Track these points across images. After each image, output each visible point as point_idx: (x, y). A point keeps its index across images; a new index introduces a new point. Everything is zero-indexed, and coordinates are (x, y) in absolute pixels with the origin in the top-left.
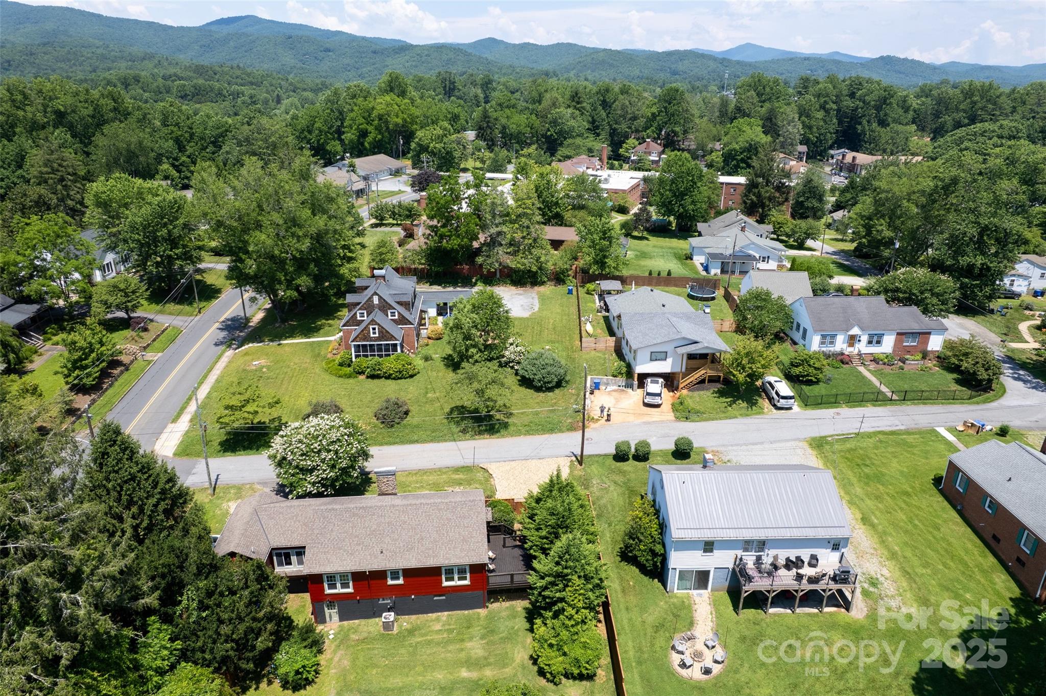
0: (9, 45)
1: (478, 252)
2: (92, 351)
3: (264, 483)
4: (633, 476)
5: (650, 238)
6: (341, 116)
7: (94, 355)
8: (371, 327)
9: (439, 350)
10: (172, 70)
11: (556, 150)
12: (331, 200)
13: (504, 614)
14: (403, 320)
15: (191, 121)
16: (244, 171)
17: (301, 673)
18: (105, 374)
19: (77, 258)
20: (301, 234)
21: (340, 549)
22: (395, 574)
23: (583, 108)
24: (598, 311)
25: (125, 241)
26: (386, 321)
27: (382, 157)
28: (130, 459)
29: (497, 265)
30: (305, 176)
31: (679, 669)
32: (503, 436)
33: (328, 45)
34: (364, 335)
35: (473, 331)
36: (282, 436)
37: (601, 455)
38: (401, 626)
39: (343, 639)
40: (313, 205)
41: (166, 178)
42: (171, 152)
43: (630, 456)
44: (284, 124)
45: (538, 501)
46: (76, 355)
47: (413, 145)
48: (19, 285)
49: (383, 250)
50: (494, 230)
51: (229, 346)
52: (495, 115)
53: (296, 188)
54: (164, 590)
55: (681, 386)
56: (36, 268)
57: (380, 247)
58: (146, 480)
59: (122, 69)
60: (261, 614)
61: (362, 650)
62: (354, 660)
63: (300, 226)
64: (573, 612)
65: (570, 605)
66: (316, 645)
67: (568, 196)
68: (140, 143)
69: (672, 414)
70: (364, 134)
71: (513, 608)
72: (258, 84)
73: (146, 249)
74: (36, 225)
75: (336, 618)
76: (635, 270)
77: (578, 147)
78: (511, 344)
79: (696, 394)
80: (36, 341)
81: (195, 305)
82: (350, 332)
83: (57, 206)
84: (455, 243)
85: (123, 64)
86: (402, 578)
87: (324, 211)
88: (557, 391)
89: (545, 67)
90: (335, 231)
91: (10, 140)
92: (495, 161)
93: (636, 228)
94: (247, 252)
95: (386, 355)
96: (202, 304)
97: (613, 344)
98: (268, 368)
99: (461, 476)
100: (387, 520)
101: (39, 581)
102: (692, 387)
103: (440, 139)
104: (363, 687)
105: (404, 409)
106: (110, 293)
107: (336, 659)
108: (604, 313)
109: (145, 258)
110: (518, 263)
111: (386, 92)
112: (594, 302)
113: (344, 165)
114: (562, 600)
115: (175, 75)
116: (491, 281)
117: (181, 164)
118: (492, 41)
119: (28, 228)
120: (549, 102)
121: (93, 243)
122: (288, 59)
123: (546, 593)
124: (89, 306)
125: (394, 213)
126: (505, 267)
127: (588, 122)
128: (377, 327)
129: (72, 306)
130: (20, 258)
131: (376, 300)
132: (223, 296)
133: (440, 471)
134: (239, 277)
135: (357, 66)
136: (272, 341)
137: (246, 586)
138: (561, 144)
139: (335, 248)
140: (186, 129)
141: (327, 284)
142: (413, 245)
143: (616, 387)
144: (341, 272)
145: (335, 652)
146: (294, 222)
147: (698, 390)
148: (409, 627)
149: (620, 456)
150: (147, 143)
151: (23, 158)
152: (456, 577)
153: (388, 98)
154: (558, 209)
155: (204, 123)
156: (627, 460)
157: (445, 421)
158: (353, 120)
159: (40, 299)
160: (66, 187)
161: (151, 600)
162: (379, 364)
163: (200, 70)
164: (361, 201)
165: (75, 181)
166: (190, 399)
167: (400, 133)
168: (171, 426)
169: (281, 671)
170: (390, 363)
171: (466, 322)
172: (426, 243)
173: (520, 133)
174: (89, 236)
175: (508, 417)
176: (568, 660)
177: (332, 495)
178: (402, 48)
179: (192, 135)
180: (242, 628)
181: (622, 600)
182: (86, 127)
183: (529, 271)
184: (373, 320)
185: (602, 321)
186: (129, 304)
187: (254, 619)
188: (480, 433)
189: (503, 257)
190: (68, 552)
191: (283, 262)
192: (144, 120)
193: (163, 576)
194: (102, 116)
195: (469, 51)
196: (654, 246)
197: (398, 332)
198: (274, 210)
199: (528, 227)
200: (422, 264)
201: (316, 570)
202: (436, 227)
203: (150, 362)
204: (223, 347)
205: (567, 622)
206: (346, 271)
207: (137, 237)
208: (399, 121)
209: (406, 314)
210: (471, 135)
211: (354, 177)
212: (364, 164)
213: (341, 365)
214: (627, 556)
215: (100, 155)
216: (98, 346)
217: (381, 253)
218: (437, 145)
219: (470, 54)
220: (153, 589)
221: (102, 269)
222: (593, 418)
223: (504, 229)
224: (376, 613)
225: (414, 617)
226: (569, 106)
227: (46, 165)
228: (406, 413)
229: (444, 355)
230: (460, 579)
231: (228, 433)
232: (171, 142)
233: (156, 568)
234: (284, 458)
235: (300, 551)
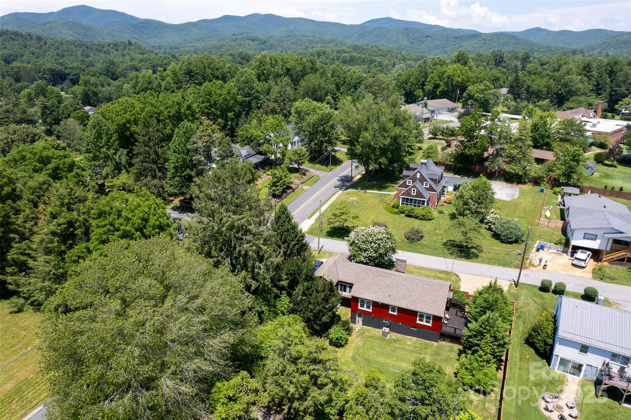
0: (273, 37)
1: (487, 159)
2: (281, 179)
3: (342, 254)
4: (548, 301)
5: (619, 166)
6: (426, 75)
7: (281, 181)
8: (413, 189)
9: (449, 210)
10: (342, 48)
11: (563, 104)
12: (406, 120)
13: (446, 348)
14: (431, 189)
15: (345, 75)
16: (364, 101)
17: (339, 340)
18: (284, 191)
19: (283, 136)
20: (386, 135)
21: (370, 289)
22: (393, 309)
23: (592, 76)
24: (558, 205)
25: (304, 131)
26: (422, 188)
27: (445, 101)
28: (289, 222)
29: (497, 168)
30: (394, 105)
31: (543, 411)
32: (473, 262)
33: (429, 34)
34: (408, 193)
35: (470, 201)
36: (355, 232)
37: (531, 285)
38: (391, 337)
39: (361, 334)
40: (395, 121)
41: (328, 103)
42: (333, 91)
43: (551, 291)
44: (393, 78)
45: (480, 293)
46: (276, 180)
47: (465, 94)
48: (259, 146)
49: (430, 151)
50: (498, 147)
51: (341, 189)
52: (524, 79)
53: (388, 111)
54: (290, 281)
55: (604, 259)
56: (266, 139)
57: (428, 149)
58: (293, 233)
59: (319, 47)
60: (327, 306)
61: (369, 341)
62: (364, 344)
63: (386, 132)
64: (483, 354)
65: (482, 350)
66: (349, 331)
67: (559, 132)
68: (319, 85)
69: (591, 274)
70: (437, 86)
71: (452, 347)
72: (384, 56)
73: (312, 136)
74: (270, 120)
75: (361, 323)
76: (596, 184)
77: (581, 102)
78: (492, 213)
79: (614, 266)
80: (260, 172)
81: (329, 167)
82: (401, 190)
83: (280, 112)
84: (473, 151)
85: (320, 45)
86: (396, 312)
87: (401, 125)
88: (514, 245)
89: (574, 47)
90: (405, 137)
91: (266, 82)
92: (516, 107)
93: (607, 158)
94: (358, 142)
95: (418, 206)
96: (333, 167)
97: (561, 225)
98: (357, 202)
99: (443, 276)
100: (396, 282)
101: (251, 253)
102: (611, 262)
103: (482, 91)
104: (365, 357)
105: (421, 235)
106: (293, 155)
107: (356, 341)
108: (562, 207)
109: (311, 141)
110: (511, 168)
111: (455, 62)
112: (557, 199)
113: (421, 103)
114: (478, 345)
115: (343, 50)
116: (492, 177)
117: (337, 97)
118: (538, 30)
119: (267, 121)
120: (565, 71)
121: (291, 130)
122: (404, 42)
123: (471, 340)
124: (283, 160)
125: (443, 132)
126: (502, 170)
127: (594, 85)
128: (416, 189)
129: (277, 159)
130: (262, 134)
131: (418, 175)
132: (343, 165)
133: (432, 270)
134: (352, 155)
135: (444, 46)
136: (362, 189)
137: (324, 291)
138: (568, 100)
139: (403, 146)
140: (342, 79)
141: (395, 165)
142: (449, 151)
143: (556, 251)
144: (405, 160)
145: (356, 337)
146: (384, 129)
147: (617, 264)
148: (395, 338)
149: (544, 288)
150: (323, 85)
151: (270, 90)
152: (425, 320)
153: (455, 66)
154: (548, 140)
155: (352, 76)
156: (548, 291)
157: (442, 246)
158: (432, 78)
159: (265, 154)
160: (285, 104)
161: (285, 283)
162: (413, 210)
163: (356, 48)
164: (426, 124)
165: (288, 102)
166: (317, 210)
167: (459, 87)
168: (307, 220)
169: (331, 336)
170: (419, 210)
171: (467, 195)
172: (456, 150)
173: (539, 91)
174: (290, 128)
175: (479, 252)
176: (474, 379)
177: (372, 266)
178: (474, 35)
179: (345, 82)
180: (318, 308)
181: (519, 363)
182: (298, 76)
183: (517, 174)
184: (414, 186)
185: (559, 211)
186: (300, 161)
187: (324, 307)
188: (461, 257)
189: (501, 163)
190: (262, 246)
191: (375, 149)
192: (323, 74)
193: (291, 275)
194: (305, 71)
195: (519, 37)
196: (619, 172)
197: (427, 195)
198: (375, 121)
199: (521, 147)
200: (451, 162)
201: (356, 295)
202: (463, 141)
203: (304, 190)
204: (338, 189)
205: (478, 358)
206: (407, 159)
207: (309, 129)
208: (460, 80)
209: (434, 186)
210: (504, 91)
211: (425, 110)
212: (433, 104)
213: (393, 207)
214: (529, 342)
215: (301, 90)
216: (284, 178)
217: (429, 153)
218: (480, 95)
219: (520, 39)
220: (286, 279)
221: (292, 144)
222: (533, 265)
223: (506, 147)
224: (380, 327)
225: (399, 335)
226: (580, 74)
227: (279, 93)
228: (422, 237)
229: (451, 213)
230: (426, 322)
231: (331, 228)
232: (334, 85)
233: (290, 270)
234: (354, 242)
235: (351, 286)
